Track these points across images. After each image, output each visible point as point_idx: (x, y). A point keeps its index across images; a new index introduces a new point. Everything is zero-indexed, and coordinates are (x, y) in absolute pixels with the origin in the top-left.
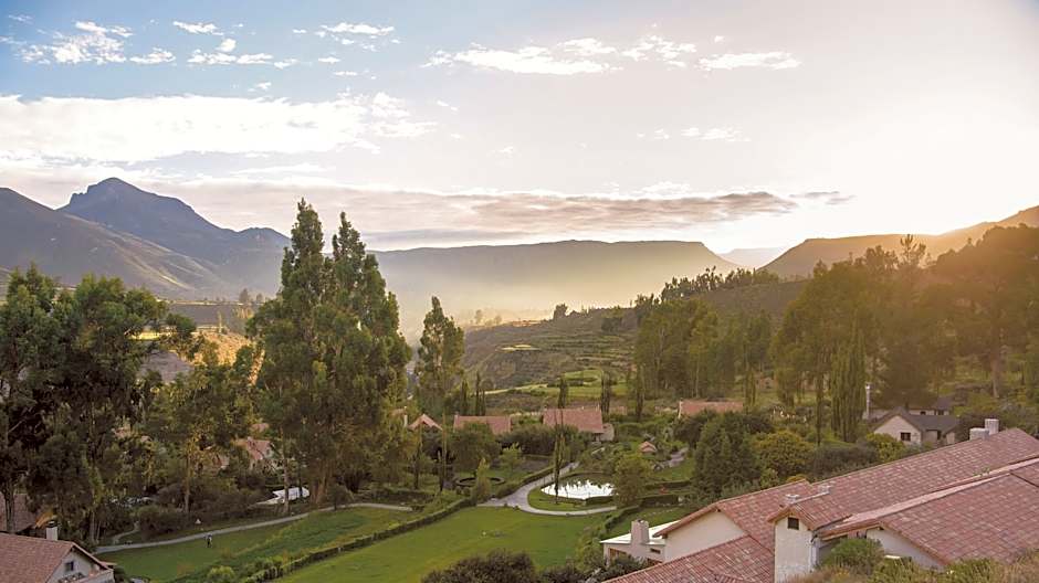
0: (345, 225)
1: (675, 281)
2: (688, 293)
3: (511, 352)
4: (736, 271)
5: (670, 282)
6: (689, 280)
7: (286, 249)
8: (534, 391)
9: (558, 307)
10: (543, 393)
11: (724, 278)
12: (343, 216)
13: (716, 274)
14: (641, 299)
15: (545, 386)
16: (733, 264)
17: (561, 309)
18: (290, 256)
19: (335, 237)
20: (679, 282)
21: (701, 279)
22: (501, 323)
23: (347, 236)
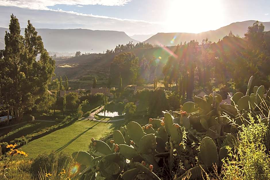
0: (30, 25)
1: (119, 46)
2: (123, 50)
3: (63, 68)
4: (139, 43)
5: (118, 46)
6: (124, 45)
7: (6, 32)
8: (76, 82)
9: (77, 52)
10: (79, 82)
11: (135, 45)
12: (29, 21)
13: (133, 44)
14: (108, 51)
15: (79, 80)
16: (138, 41)
17: (78, 53)
18: (7, 34)
19: (26, 29)
20: (121, 46)
21: (127, 45)
22: (57, 57)
23: (30, 29)
